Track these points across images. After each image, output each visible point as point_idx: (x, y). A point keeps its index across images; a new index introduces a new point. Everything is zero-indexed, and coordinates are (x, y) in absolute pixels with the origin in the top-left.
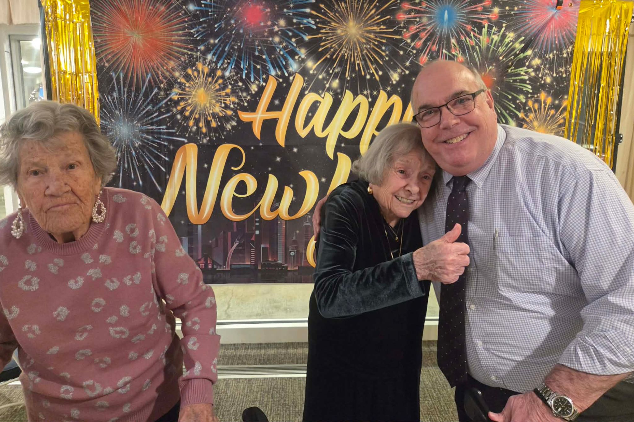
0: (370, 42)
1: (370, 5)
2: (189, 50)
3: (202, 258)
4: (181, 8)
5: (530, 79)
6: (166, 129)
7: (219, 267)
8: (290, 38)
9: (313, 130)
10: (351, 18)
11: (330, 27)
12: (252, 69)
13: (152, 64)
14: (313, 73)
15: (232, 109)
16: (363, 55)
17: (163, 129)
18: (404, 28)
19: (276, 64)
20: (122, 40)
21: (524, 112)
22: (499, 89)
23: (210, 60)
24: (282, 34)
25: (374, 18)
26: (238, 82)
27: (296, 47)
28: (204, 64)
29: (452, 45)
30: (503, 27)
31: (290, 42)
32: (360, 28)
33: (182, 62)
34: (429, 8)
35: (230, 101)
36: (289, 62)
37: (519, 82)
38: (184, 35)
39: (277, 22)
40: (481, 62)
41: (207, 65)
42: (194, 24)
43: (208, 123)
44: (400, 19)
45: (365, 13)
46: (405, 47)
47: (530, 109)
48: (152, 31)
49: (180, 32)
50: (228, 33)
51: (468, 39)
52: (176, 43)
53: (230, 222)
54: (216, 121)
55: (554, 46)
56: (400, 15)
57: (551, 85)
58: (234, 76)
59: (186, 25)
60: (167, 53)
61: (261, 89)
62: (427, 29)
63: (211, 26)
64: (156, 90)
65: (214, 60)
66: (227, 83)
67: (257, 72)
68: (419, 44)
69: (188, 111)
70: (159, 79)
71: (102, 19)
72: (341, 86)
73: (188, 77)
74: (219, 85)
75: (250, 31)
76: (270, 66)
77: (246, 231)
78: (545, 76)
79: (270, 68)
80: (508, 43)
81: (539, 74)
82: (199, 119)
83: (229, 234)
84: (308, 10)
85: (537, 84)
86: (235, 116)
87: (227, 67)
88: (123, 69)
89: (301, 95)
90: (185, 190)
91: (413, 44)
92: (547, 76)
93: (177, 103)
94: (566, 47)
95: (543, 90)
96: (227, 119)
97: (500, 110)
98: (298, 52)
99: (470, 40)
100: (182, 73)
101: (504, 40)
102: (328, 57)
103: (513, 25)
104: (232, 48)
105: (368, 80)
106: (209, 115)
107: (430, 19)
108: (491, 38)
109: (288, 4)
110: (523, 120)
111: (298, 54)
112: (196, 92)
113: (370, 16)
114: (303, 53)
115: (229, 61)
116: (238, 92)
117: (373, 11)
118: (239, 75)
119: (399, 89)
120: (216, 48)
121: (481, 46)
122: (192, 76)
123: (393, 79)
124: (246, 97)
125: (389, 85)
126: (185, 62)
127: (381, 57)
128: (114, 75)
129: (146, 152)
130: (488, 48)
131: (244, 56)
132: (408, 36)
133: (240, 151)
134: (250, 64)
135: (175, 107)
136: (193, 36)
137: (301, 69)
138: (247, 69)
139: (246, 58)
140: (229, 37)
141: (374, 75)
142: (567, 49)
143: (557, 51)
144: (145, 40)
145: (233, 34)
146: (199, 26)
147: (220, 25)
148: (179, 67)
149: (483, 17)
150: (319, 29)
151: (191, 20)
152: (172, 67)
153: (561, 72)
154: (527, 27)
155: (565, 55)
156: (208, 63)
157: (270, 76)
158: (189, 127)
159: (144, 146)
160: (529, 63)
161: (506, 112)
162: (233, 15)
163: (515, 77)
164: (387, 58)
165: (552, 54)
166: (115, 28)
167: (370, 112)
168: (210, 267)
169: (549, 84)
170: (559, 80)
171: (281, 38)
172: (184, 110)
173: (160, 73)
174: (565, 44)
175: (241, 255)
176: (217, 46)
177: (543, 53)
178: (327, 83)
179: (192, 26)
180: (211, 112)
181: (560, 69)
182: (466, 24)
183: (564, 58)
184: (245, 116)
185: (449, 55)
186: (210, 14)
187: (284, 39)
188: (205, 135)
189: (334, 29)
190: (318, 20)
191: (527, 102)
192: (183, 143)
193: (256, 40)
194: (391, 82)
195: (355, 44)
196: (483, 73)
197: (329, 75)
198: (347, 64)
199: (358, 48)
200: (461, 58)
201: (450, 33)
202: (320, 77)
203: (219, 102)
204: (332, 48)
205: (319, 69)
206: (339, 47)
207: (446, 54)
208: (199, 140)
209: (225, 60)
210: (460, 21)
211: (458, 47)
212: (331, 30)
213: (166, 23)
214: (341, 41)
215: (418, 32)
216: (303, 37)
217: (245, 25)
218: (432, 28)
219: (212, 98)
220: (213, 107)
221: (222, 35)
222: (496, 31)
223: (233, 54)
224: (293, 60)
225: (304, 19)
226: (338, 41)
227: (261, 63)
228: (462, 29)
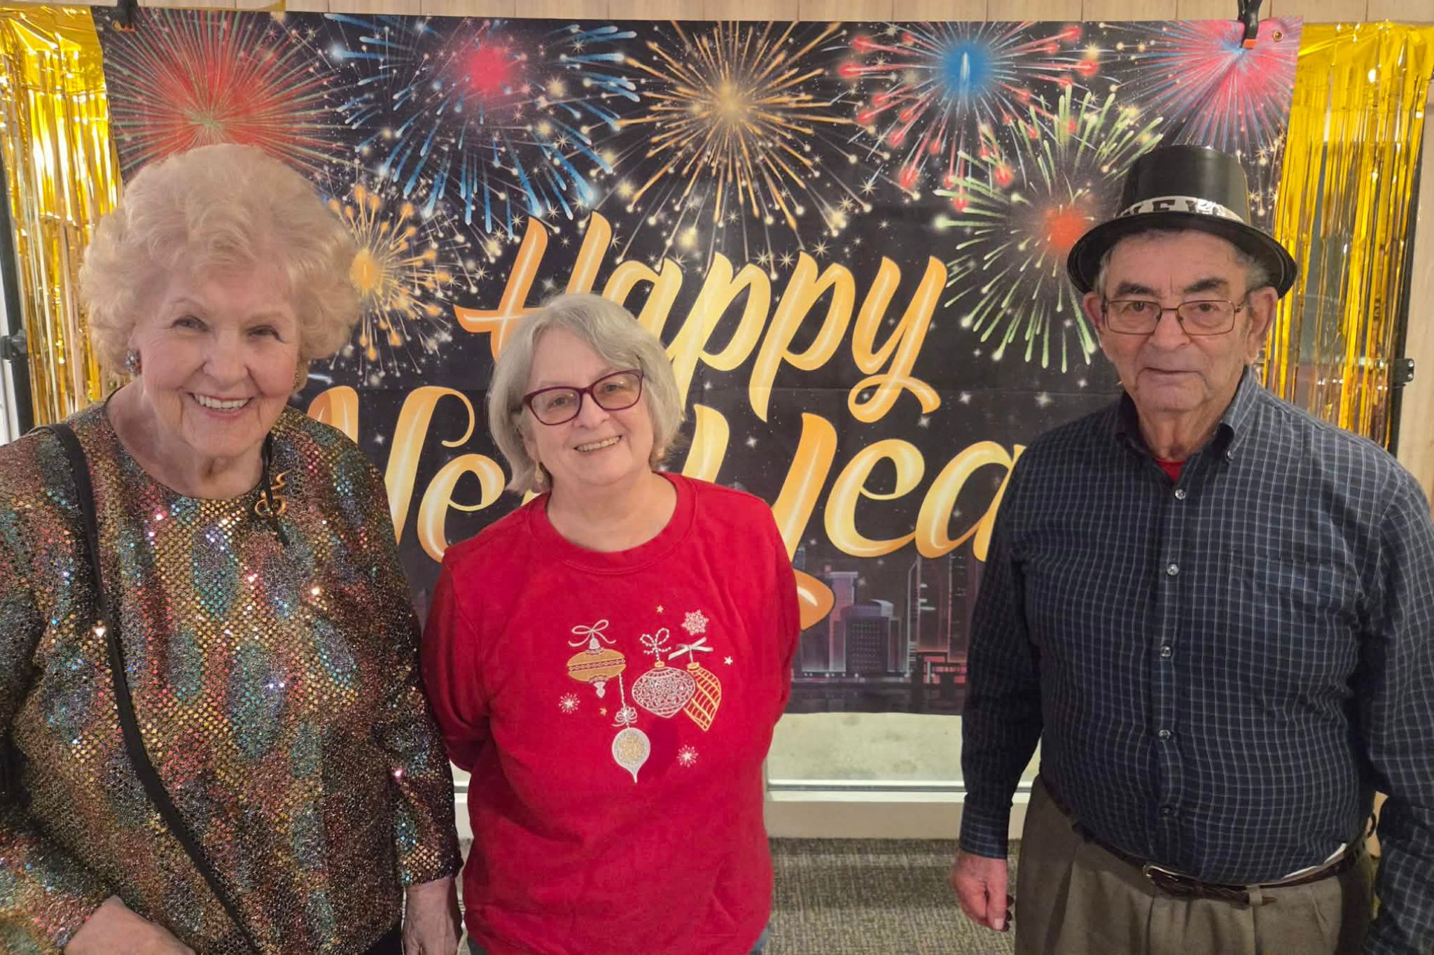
0: (774, 133)
1: (773, 43)
2: (333, 155)
4: (313, 55)
8: (577, 125)
10: (724, 75)
11: (674, 98)
12: (487, 200)
14: (635, 211)
15: (440, 303)
16: (756, 167)
18: (857, 98)
19: (544, 191)
20: (181, 136)
23: (385, 179)
24: (556, 116)
25: (782, 74)
26: (453, 235)
27: (593, 148)
28: (370, 188)
29: (982, 139)
30: (1109, 93)
31: (578, 134)
32: (748, 100)
33: (318, 183)
34: (922, 47)
35: (435, 282)
36: (576, 185)
38: (323, 120)
39: (544, 84)
40: (1055, 178)
41: (376, 191)
42: (344, 92)
43: (381, 336)
44: (846, 77)
45: (761, 61)
46: (862, 145)
48: (247, 110)
49: (313, 113)
50: (427, 113)
51: (1021, 123)
52: (304, 138)
54: (401, 333)
55: (1235, 138)
56: (848, 67)
58: (444, 218)
59: (326, 97)
61: (511, 253)
62: (915, 101)
63: (384, 98)
65: (395, 179)
66: (427, 236)
67: (498, 208)
68: (897, 137)
71: (133, 84)
72: (704, 243)
74: (408, 240)
75: (479, 107)
76: (529, 194)
79: (529, 200)
80: (1124, 133)
84: (618, 57)
86: (447, 319)
89: (607, 267)
91: (881, 138)
94: (1265, 140)
96: (428, 326)
98: (598, 160)
99: (1029, 127)
101: (1113, 124)
102: (671, 170)
103: (1136, 88)
104: (435, 149)
105: (770, 227)
106: (383, 318)
107: (924, 74)
108: (1080, 121)
109: (571, 42)
111: (596, 166)
113: (774, 70)
114: (608, 161)
115: (430, 182)
116: (455, 260)
117: (781, 57)
118: (456, 217)
119: (847, 250)
120: (397, 149)
121: (1056, 139)
123: (831, 226)
124: (475, 272)
125: (822, 240)
126: (323, 183)
127: (802, 170)
130: (1074, 145)
131: (467, 171)
132: (870, 117)
133: (462, 402)
134: (481, 189)
136: (342, 123)
137: (606, 202)
138: (474, 203)
139: (470, 176)
140: (428, 123)
141: (784, 216)
142: (1268, 145)
143: (1243, 151)
144: (232, 133)
145: (439, 117)
146: (355, 97)
147: (406, 94)
149: (1060, 69)
150: (647, 102)
151: (336, 84)
154: (1169, 93)
155: (1263, 162)
156: (379, 186)
157: (530, 218)
162: (438, 70)
164: (817, 174)
166: (164, 107)
167: (774, 307)
171: (554, 124)
174: (1263, 132)
176: (401, 144)
178: (669, 236)
179: (338, 99)
180: (388, 308)
182: (1018, 86)
183: (1262, 168)
184: (472, 320)
185: (973, 165)
186: (381, 67)
187: (562, 129)
189: (683, 103)
190: (643, 81)
193: (495, 130)
194: (826, 233)
195: (738, 140)
196: (1061, 206)
197: (674, 215)
198: (717, 188)
199: (744, 147)
200: (1004, 170)
201: (975, 108)
202: (652, 221)
203: (408, 283)
204: (679, 149)
205: (648, 202)
206: (697, 147)
207: (966, 161)
208: (359, 377)
209: (422, 180)
210: (1003, 80)
211: (995, 143)
212: (676, 106)
213: (279, 92)
214: (702, 133)
215: (897, 107)
216: (607, 123)
217: (466, 95)
218: (931, 96)
219: (390, 274)
220: (392, 297)
221: (413, 119)
222: (1094, 104)
223: (439, 165)
224: (584, 179)
225: (608, 77)
226: (695, 132)
227: (510, 187)
228: (1008, 99)
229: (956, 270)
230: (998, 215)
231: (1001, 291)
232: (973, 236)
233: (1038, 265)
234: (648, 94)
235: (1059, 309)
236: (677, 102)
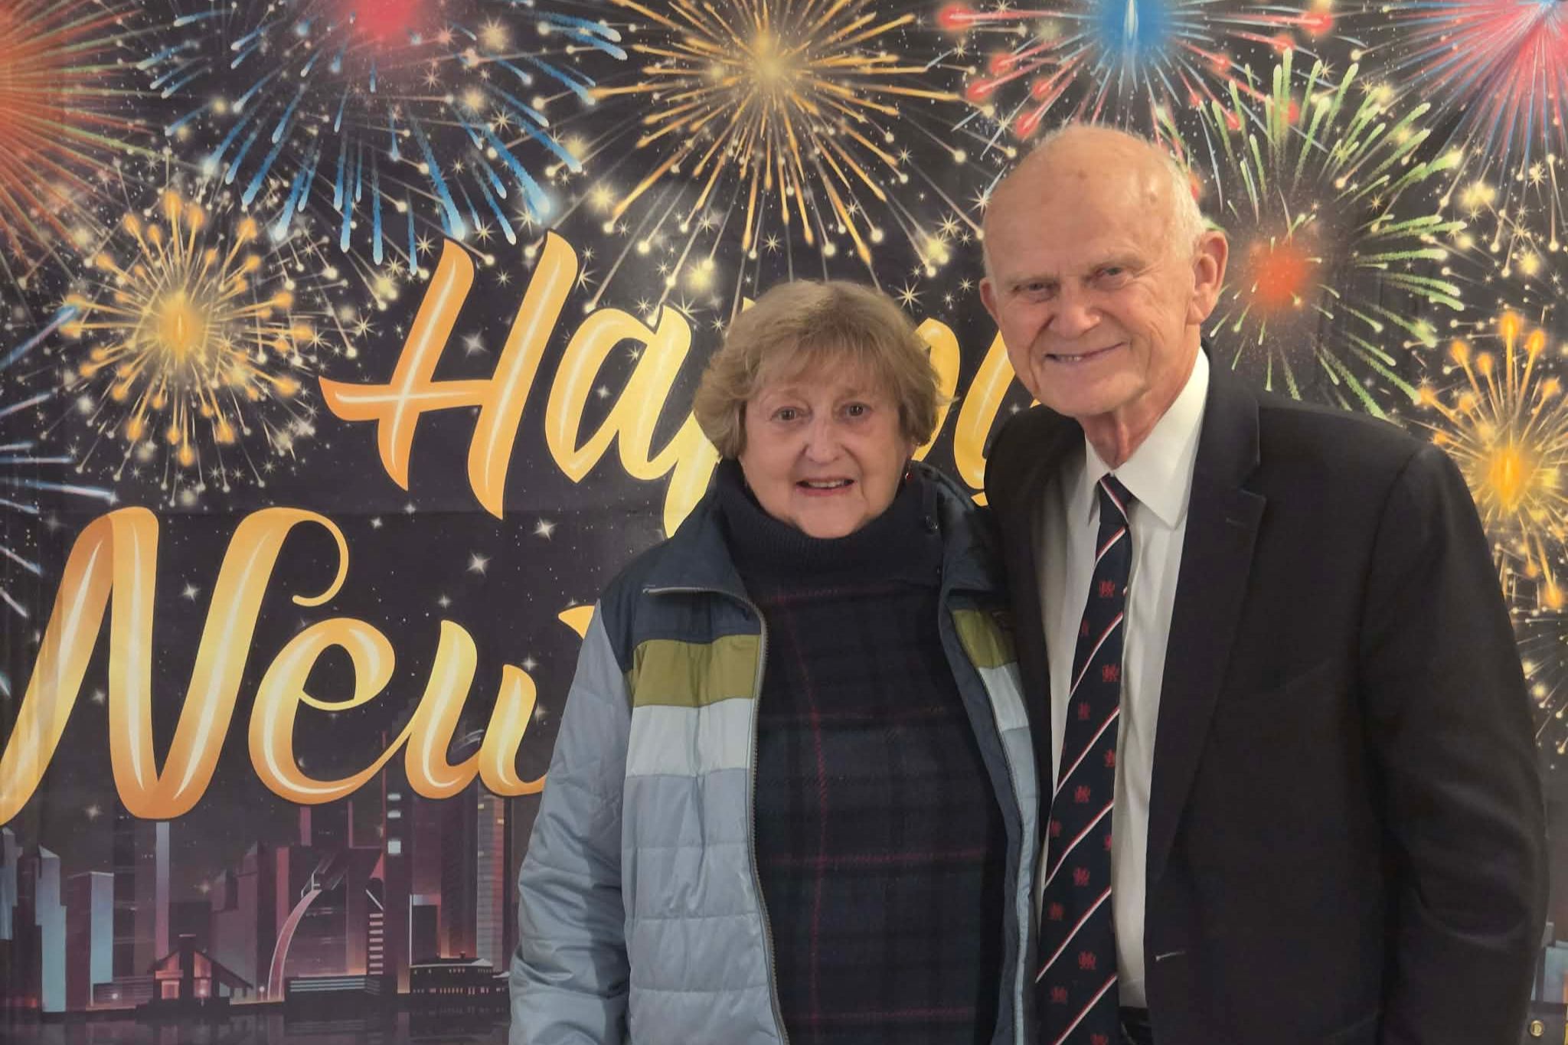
0: (838, 113)
2: (126, 141)
3: (170, 956)
5: (1454, 261)
6: (33, 453)
7: (239, 992)
8: (526, 95)
9: (612, 453)
10: (760, 20)
11: (681, 56)
12: (377, 213)
14: (617, 232)
15: (298, 374)
16: (809, 166)
17: (20, 453)
18: (967, 61)
19: (471, 200)
21: (1433, 387)
22: (1337, 295)
23: (213, 180)
24: (493, 80)
25: (850, 21)
26: (320, 267)
27: (551, 132)
28: (188, 196)
29: (1157, 128)
30: (1349, 63)
31: (527, 110)
33: (102, 187)
35: (290, 342)
36: (522, 190)
37: (1414, 272)
38: (113, 81)
39: (476, 31)
40: (1266, 197)
41: (199, 199)
42: (149, 37)
43: (202, 430)
44: (951, 29)
46: (974, 135)
47: (1460, 373)
49: (96, 69)
50: (284, 74)
51: (1216, 105)
52: (79, 111)
53: (287, 808)
54: (235, 422)
55: (1545, 135)
56: (954, 12)
57: (1541, 285)
59: (120, 44)
60: (41, 152)
61: (413, 295)
62: (1059, 68)
63: (216, 47)
65: (229, 181)
66: (278, 269)
67: (395, 225)
68: (1028, 124)
69: (123, 380)
70: (8, 257)
72: (725, 283)
73: (124, 249)
74: (248, 277)
75: (368, 65)
76: (447, 203)
77: (351, 845)
78: (1516, 250)
79: (445, 212)
80: (1371, 126)
81: (1491, 242)
82: (167, 411)
83: (283, 855)
85: (1484, 280)
86: (308, 400)
87: (280, 205)
89: (570, 318)
90: (105, 688)
91: (1003, 124)
92: (1523, 249)
93: (80, 350)
95: (1511, 303)
96: (278, 411)
97: (1339, 377)
98: (557, 151)
99: (1227, 112)
100: (102, 232)
101: (1354, 112)
102: (675, 169)
103: (1390, 55)
104: (297, 131)
105: (829, 260)
106: (207, 398)
107: (1069, 27)
108: (1305, 105)
110: (1434, 415)
111: (555, 160)
112: (155, 306)
114: (575, 153)
115: (286, 184)
116: (322, 307)
118: (326, 240)
119: (948, 298)
120: (234, 132)
121: (1268, 133)
122: (141, 243)
123: (926, 262)
124: (354, 325)
125: (912, 280)
126: (112, 187)
127: (881, 172)
130: (1294, 143)
131: (346, 166)
132: (986, 92)
133: (330, 536)
134: (367, 197)
135: (74, 366)
136: (146, 88)
137: (570, 218)
138: (355, 216)
139: (351, 175)
140: (286, 90)
141: (852, 244)
143: (1558, 156)
145: (304, 80)
146: (169, 46)
147: (253, 41)
148: (88, 209)
149: (1273, 24)
151: (137, 23)
152: (62, 211)
154: (1439, 65)
156: (203, 192)
157: (446, 242)
158: (128, 445)
160: (1452, 198)
161: (1363, 385)
162: (303, 4)
163: (1397, 251)
164: (904, 179)
165: (1538, 166)
168: (203, 992)
169: (1531, 281)
171: (492, 95)
172: (106, 376)
173: (13, 231)
175: (328, 940)
176: (242, 124)
177: (1503, 161)
178: (671, 271)
179: (141, 47)
180: (215, 384)
182: (1210, 48)
184: (350, 401)
187: (501, 100)
188: (191, 475)
189: (696, 63)
190: (633, 28)
191: (1443, 347)
192: (101, 508)
193: (394, 102)
194: (917, 272)
195: (780, 121)
196: (1273, 239)
197: (678, 238)
198: (747, 200)
199: (791, 135)
201: (1147, 81)
202: (644, 247)
203: (246, 344)
204: (687, 134)
205: (638, 218)
206: (717, 133)
208: (163, 493)
209: (272, 181)
210: (1188, 39)
211: (1178, 138)
212: (684, 68)
213: (36, 35)
214: (725, 110)
215: (1027, 76)
216: (575, 93)
217: (349, 45)
218: (1080, 61)
219: (218, 330)
220: (221, 366)
221: (261, 83)
222: (1326, 79)
223: (301, 158)
224: (536, 180)
225: (581, 21)
226: (712, 110)
227: (412, 192)
228: (1196, 69)
233: (1237, 328)
234: (640, 48)
236: (687, 62)
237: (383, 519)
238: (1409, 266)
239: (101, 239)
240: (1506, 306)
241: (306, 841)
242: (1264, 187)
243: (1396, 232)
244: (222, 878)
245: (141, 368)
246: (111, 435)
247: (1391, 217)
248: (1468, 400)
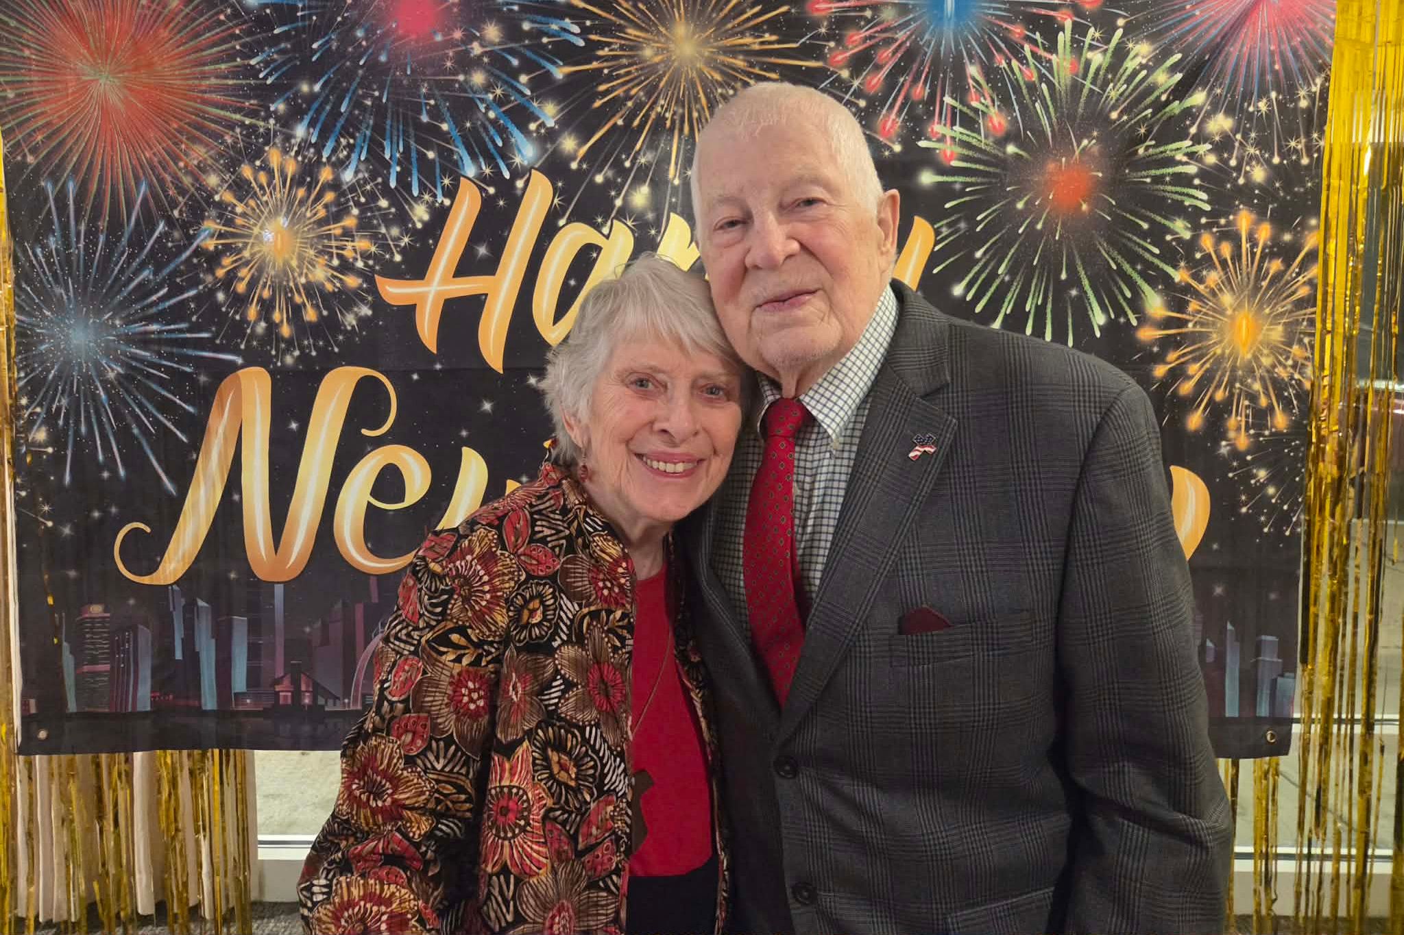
0: (736, 79)
2: (245, 116)
3: (285, 675)
4: (225, 1)
5: (1202, 174)
6: (189, 330)
7: (330, 702)
8: (515, 74)
10: (678, 14)
11: (623, 42)
12: (414, 160)
13: (148, 155)
14: (580, 168)
15: (360, 273)
17: (180, 331)
18: (828, 37)
19: (478, 149)
20: (74, 93)
21: (1188, 268)
22: (1114, 203)
23: (302, 140)
24: (491, 64)
25: (743, 12)
26: (376, 199)
27: (532, 98)
28: (285, 151)
29: (971, 81)
30: (1116, 28)
31: (515, 84)
32: (706, 41)
33: (227, 147)
35: (355, 251)
36: (513, 140)
37: (1171, 184)
38: (234, 74)
39: (479, 30)
40: (1056, 128)
41: (293, 154)
42: (258, 42)
43: (296, 312)
44: (816, 14)
46: (835, 91)
47: (1208, 257)
48: (150, 65)
49: (223, 66)
50: (348, 63)
51: (1015, 63)
52: (214, 96)
53: (361, 576)
54: (316, 307)
55: (1269, 77)
56: (818, 3)
57: (1267, 192)
58: (366, 182)
59: (238, 47)
60: (187, 124)
61: (440, 217)
62: (896, 40)
63: (301, 47)
64: (161, 227)
65: (313, 140)
66: (348, 201)
67: (426, 168)
68: (873, 83)
69: (242, 279)
70: (167, 196)
71: (21, 37)
72: (657, 203)
73: (241, 189)
74: (326, 206)
75: (406, 57)
76: (461, 151)
78: (1248, 164)
79: (461, 158)
80: (1135, 73)
81: (1230, 158)
82: (273, 299)
83: (359, 610)
85: (1224, 187)
86: (367, 291)
88: (75, 170)
89: (548, 231)
90: (240, 491)
91: (857, 83)
92: (1254, 163)
93: (213, 259)
94: (1305, 79)
95: (1245, 204)
96: (346, 299)
97: (1116, 263)
98: (537, 112)
99: (1024, 68)
100: (227, 177)
101: (1121, 65)
102: (620, 122)
103: (1148, 21)
104: (357, 104)
106: (299, 291)
108: (1083, 60)
110: (1188, 289)
111: (536, 119)
112: (263, 227)
113: (731, 10)
114: (549, 113)
115: (352, 141)
116: (377, 227)
118: (380, 180)
120: (316, 105)
121: (1055, 81)
122: (254, 184)
124: (400, 239)
126: (234, 147)
128: (49, 187)
129: (136, 393)
130: (1076, 88)
131: (391, 126)
132: (843, 59)
133: (383, 384)
134: (407, 148)
135: (211, 270)
136: (256, 77)
137: (547, 159)
138: (399, 163)
139: (395, 133)
140: (349, 75)
142: (1309, 85)
143: (1279, 93)
144: (131, 90)
145: (362, 67)
146: (270, 47)
147: (327, 42)
148: (217, 161)
149: (1057, 1)
151: (249, 33)
152: (200, 162)
153: (1296, 151)
154: (1187, 26)
155: (1303, 104)
156: (296, 148)
157: (462, 178)
158: (248, 323)
159: (133, 377)
160: (1199, 127)
161: (1134, 269)
162: (361, 15)
163: (1158, 168)
165: (1265, 100)
166: (54, 61)
168: (307, 701)
169: (1260, 186)
170: (1288, 174)
171: (488, 71)
172: (232, 276)
173: (168, 178)
174: (1301, 70)
176: (320, 100)
177: (1238, 97)
178: (618, 195)
179: (252, 49)
180: (303, 280)
181: (1293, 144)
182: (1009, 21)
183: (1303, 110)
184: (395, 291)
185: (961, 111)
186: (299, 14)
187: (498, 78)
189: (634, 46)
190: (588, 23)
191: (1195, 238)
192: (233, 367)
193: (423, 81)
195: (694, 87)
196: (1064, 159)
197: (623, 172)
198: (671, 140)
199: (702, 95)
200: (997, 119)
201: (963, 48)
202: (599, 179)
203: (326, 253)
204: (629, 98)
205: (595, 158)
206: (649, 94)
207: (954, 108)
208: (272, 357)
209: (342, 140)
210: (992, 15)
211: (986, 88)
212: (625, 50)
213: (186, 43)
214: (654, 80)
215: (872, 47)
216: (549, 71)
217: (393, 42)
218: (911, 35)
219: (306, 243)
220: (308, 268)
221: (332, 71)
222: (1098, 41)
223: (361, 122)
224: (522, 133)
225: (550, 20)
226: (647, 79)
227: (439, 145)
228: (999, 37)
229: (945, 231)
230: (991, 169)
231: (997, 255)
232: (962, 193)
233: (1039, 226)
234: (594, 37)
235: (1064, 276)
236: (627, 46)
237: (419, 375)
238: (1168, 179)
239: (226, 182)
240: (1241, 206)
241: (375, 599)
242: (1054, 120)
243: (1156, 154)
244: (318, 624)
245: (253, 271)
246: (238, 317)
247: (1153, 143)
248: (1213, 277)
